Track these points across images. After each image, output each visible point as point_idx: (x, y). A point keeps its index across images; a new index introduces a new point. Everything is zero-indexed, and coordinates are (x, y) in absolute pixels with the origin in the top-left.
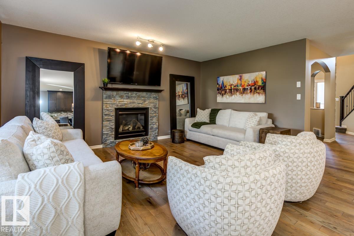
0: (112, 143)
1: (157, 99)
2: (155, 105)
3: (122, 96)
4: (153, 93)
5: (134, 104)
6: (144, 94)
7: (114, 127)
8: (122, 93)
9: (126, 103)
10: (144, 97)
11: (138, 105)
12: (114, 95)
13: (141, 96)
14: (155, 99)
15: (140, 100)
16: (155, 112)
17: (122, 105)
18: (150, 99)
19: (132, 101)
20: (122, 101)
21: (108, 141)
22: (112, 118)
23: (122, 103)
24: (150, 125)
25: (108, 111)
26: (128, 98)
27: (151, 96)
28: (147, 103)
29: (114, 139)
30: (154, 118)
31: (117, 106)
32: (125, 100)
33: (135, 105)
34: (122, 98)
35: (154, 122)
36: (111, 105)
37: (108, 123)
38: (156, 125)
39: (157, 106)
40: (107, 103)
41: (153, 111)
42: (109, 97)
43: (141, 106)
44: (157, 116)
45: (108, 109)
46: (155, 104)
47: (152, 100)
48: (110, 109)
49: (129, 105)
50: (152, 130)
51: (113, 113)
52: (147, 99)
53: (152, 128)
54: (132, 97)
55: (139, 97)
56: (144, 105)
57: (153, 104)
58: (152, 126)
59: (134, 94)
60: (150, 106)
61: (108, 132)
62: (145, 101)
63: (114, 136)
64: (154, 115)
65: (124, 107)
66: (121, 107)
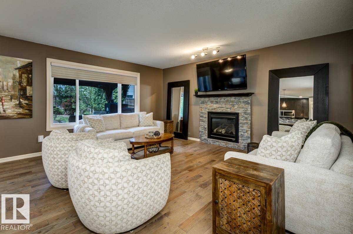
0: (205, 140)
1: (248, 103)
2: (246, 111)
3: (212, 101)
4: (243, 98)
5: (222, 109)
6: (233, 99)
7: (206, 127)
8: (212, 99)
9: (215, 107)
10: (232, 102)
11: (226, 109)
12: (207, 101)
13: (229, 101)
14: (247, 104)
15: (228, 105)
16: (246, 118)
17: (212, 109)
18: (240, 104)
19: (220, 105)
20: (212, 106)
21: (202, 137)
22: (205, 119)
23: (212, 107)
24: (241, 132)
25: (202, 113)
26: (217, 103)
27: (240, 101)
28: (236, 108)
29: (207, 137)
30: (245, 125)
31: (209, 109)
32: (215, 105)
33: (224, 110)
34: (212, 103)
35: (245, 130)
36: (204, 109)
37: (203, 123)
38: (247, 133)
39: (248, 112)
40: (201, 108)
41: (244, 117)
42: (203, 103)
43: (229, 111)
44: (249, 124)
45: (202, 112)
46: (246, 109)
47: (241, 105)
48: (203, 112)
49: (218, 110)
50: (242, 138)
51: (207, 116)
52: (235, 104)
53: (242, 136)
54: (220, 102)
55: (227, 101)
56: (233, 110)
57: (244, 109)
58: (243, 133)
59: (223, 99)
60: (240, 111)
61: (202, 130)
62: (233, 106)
63: (207, 134)
64: (245, 121)
65: (214, 111)
66: (211, 111)
